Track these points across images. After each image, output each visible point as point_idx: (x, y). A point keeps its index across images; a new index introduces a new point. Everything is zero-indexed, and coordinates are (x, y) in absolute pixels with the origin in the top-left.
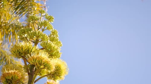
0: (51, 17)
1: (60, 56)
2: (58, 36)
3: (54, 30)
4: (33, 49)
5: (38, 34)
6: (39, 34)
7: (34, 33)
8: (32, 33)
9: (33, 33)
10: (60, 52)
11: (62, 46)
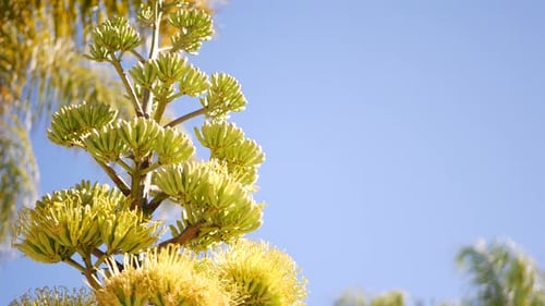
0: (198, 18)
1: (261, 221)
2: (244, 99)
3: (221, 76)
4: (119, 227)
5: (137, 140)
6: (142, 139)
7: (117, 137)
8: (108, 135)
9: (112, 138)
10: (254, 204)
11: (264, 159)
